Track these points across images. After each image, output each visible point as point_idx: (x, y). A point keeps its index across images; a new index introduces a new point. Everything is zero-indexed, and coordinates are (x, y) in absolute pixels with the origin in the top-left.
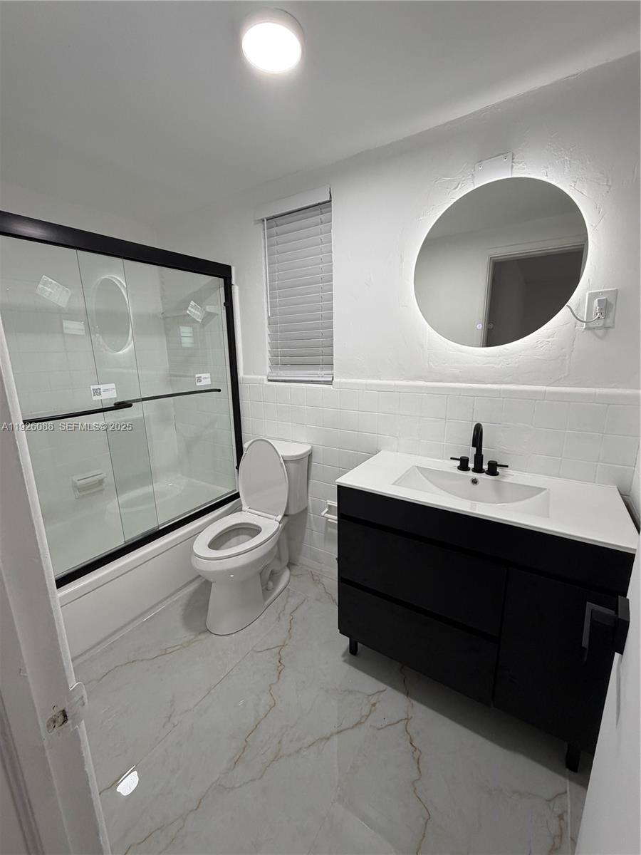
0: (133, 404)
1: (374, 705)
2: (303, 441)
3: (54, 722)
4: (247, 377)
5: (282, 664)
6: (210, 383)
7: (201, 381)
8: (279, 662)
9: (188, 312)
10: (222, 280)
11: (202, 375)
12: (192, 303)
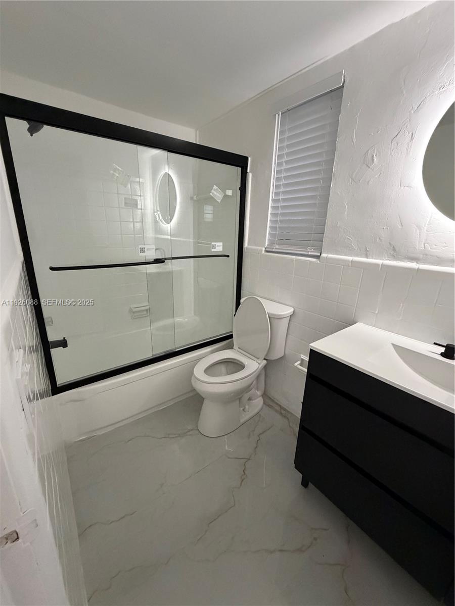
0: (165, 261)
1: (315, 539)
2: (288, 303)
3: (7, 539)
4: (250, 247)
5: (245, 474)
6: (222, 250)
7: (215, 248)
8: (244, 471)
9: (211, 194)
10: (240, 169)
11: (217, 244)
12: (215, 187)
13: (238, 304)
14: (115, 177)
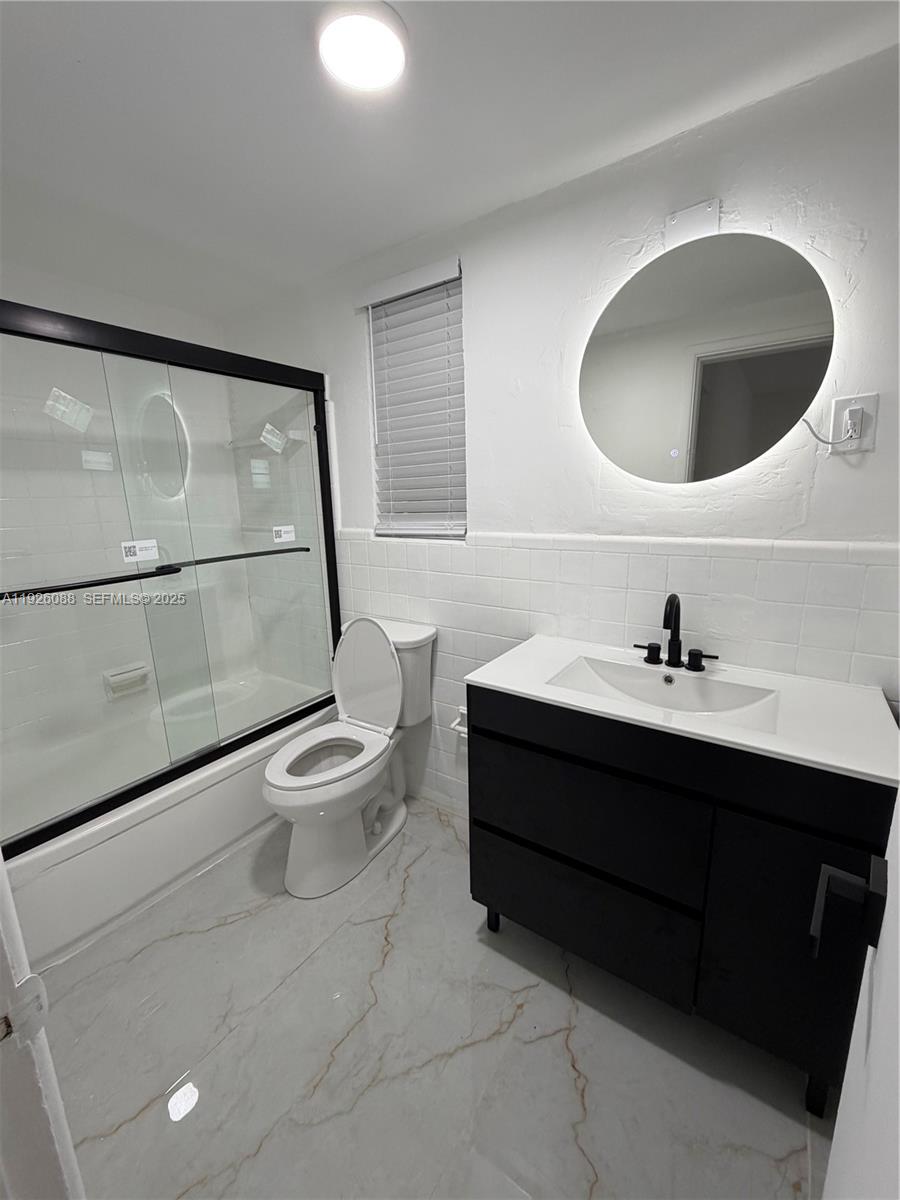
0: (182, 569)
1: (520, 1006)
2: (425, 621)
4: (347, 530)
5: (389, 942)
6: (294, 539)
7: (281, 536)
8: (386, 939)
9: (262, 439)
10: (311, 394)
11: (283, 528)
12: (268, 426)
13: (337, 634)
14: (58, 412)
